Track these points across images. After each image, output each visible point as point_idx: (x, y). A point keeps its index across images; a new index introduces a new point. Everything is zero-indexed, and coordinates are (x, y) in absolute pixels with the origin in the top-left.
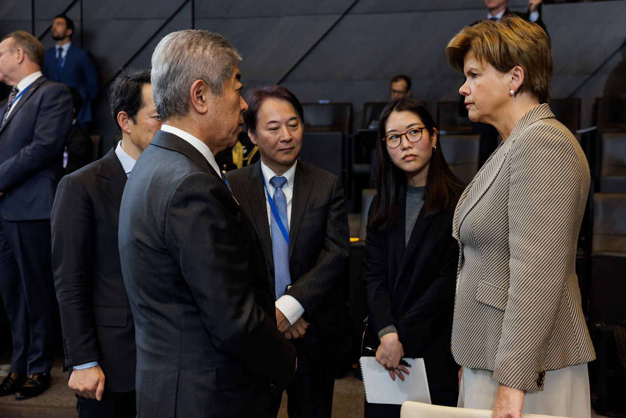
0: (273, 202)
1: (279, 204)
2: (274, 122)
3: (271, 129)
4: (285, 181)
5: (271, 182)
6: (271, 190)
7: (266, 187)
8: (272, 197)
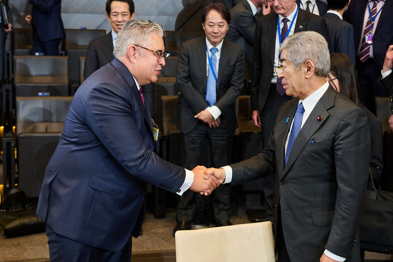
0: (210, 60)
1: (213, 61)
2: (212, 23)
3: (209, 25)
4: (217, 50)
5: (211, 50)
6: (209, 54)
7: (208, 52)
8: (210, 57)
